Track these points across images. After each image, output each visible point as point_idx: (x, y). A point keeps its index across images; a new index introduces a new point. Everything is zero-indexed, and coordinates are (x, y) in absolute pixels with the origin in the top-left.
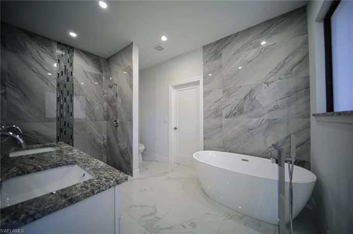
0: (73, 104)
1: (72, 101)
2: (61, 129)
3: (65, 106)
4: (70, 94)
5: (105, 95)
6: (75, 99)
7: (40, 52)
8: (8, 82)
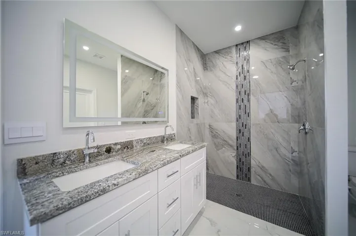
0: (250, 104)
1: (249, 101)
2: (240, 130)
3: (242, 107)
4: (247, 93)
5: (294, 84)
6: (252, 98)
7: (225, 63)
8: (209, 93)
